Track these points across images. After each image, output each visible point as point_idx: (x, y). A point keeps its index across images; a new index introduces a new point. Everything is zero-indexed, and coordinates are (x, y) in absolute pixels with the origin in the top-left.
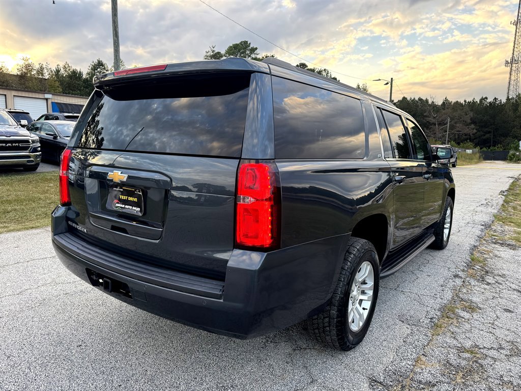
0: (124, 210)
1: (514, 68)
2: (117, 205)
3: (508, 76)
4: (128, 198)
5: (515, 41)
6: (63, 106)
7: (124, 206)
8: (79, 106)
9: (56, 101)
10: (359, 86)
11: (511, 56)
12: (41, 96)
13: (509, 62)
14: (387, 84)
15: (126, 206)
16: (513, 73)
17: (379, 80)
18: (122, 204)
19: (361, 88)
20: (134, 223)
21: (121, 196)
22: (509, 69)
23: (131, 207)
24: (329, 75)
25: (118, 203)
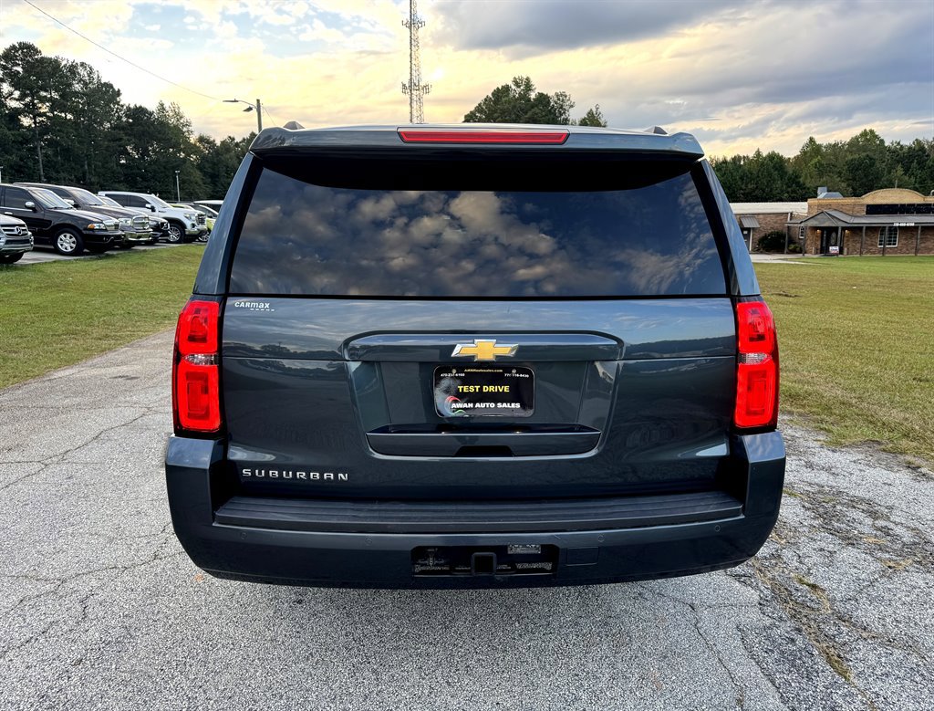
0: (472, 413)
1: (414, 97)
2: (454, 406)
3: (409, 108)
4: (481, 389)
5: (411, 55)
7: (471, 405)
10: (162, 105)
11: (409, 78)
13: (407, 85)
14: (250, 109)
15: (478, 405)
16: (414, 104)
17: (235, 101)
18: (467, 402)
19: (167, 109)
20: (518, 433)
21: (460, 387)
22: (408, 96)
23: (492, 405)
24: (95, 76)
25: (456, 402)
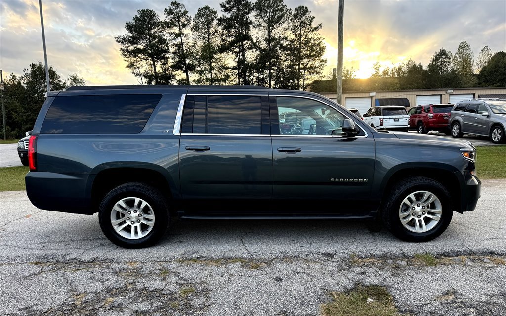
6: (394, 100)
8: (404, 100)
9: (379, 98)
12: (367, 95)
